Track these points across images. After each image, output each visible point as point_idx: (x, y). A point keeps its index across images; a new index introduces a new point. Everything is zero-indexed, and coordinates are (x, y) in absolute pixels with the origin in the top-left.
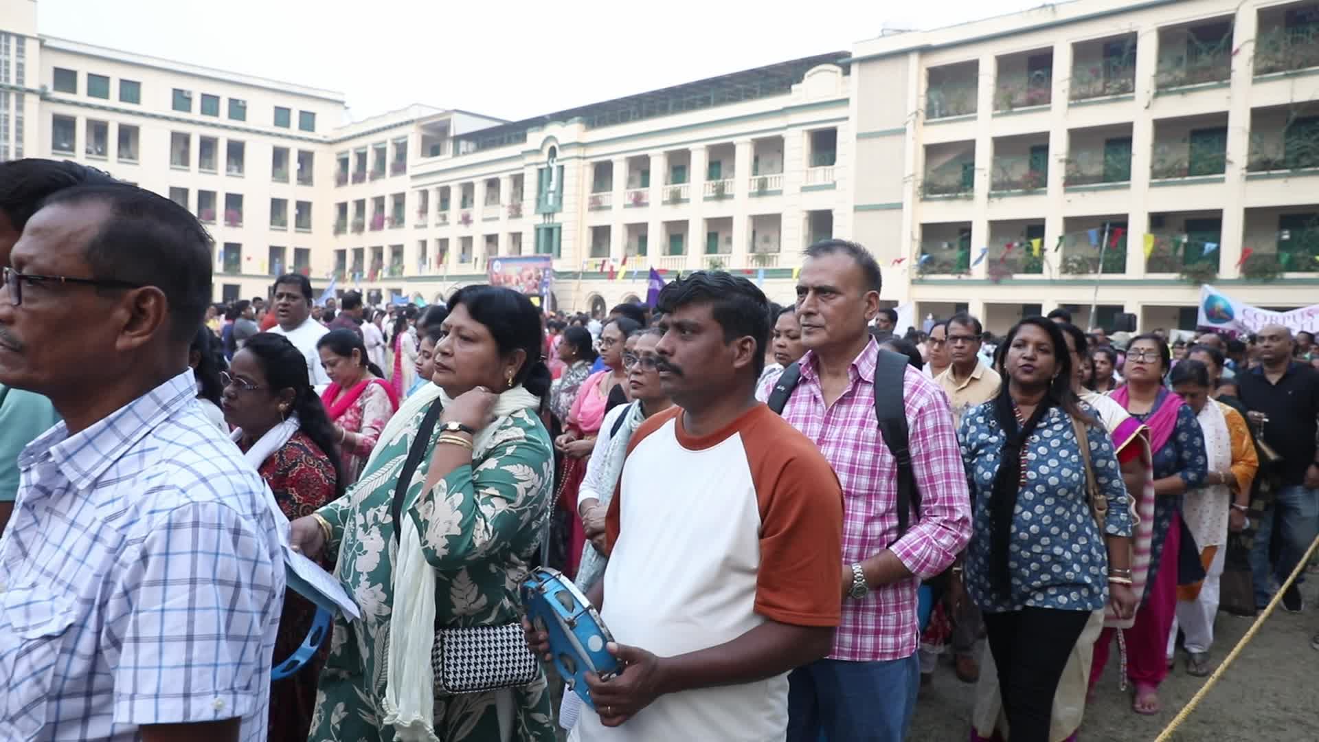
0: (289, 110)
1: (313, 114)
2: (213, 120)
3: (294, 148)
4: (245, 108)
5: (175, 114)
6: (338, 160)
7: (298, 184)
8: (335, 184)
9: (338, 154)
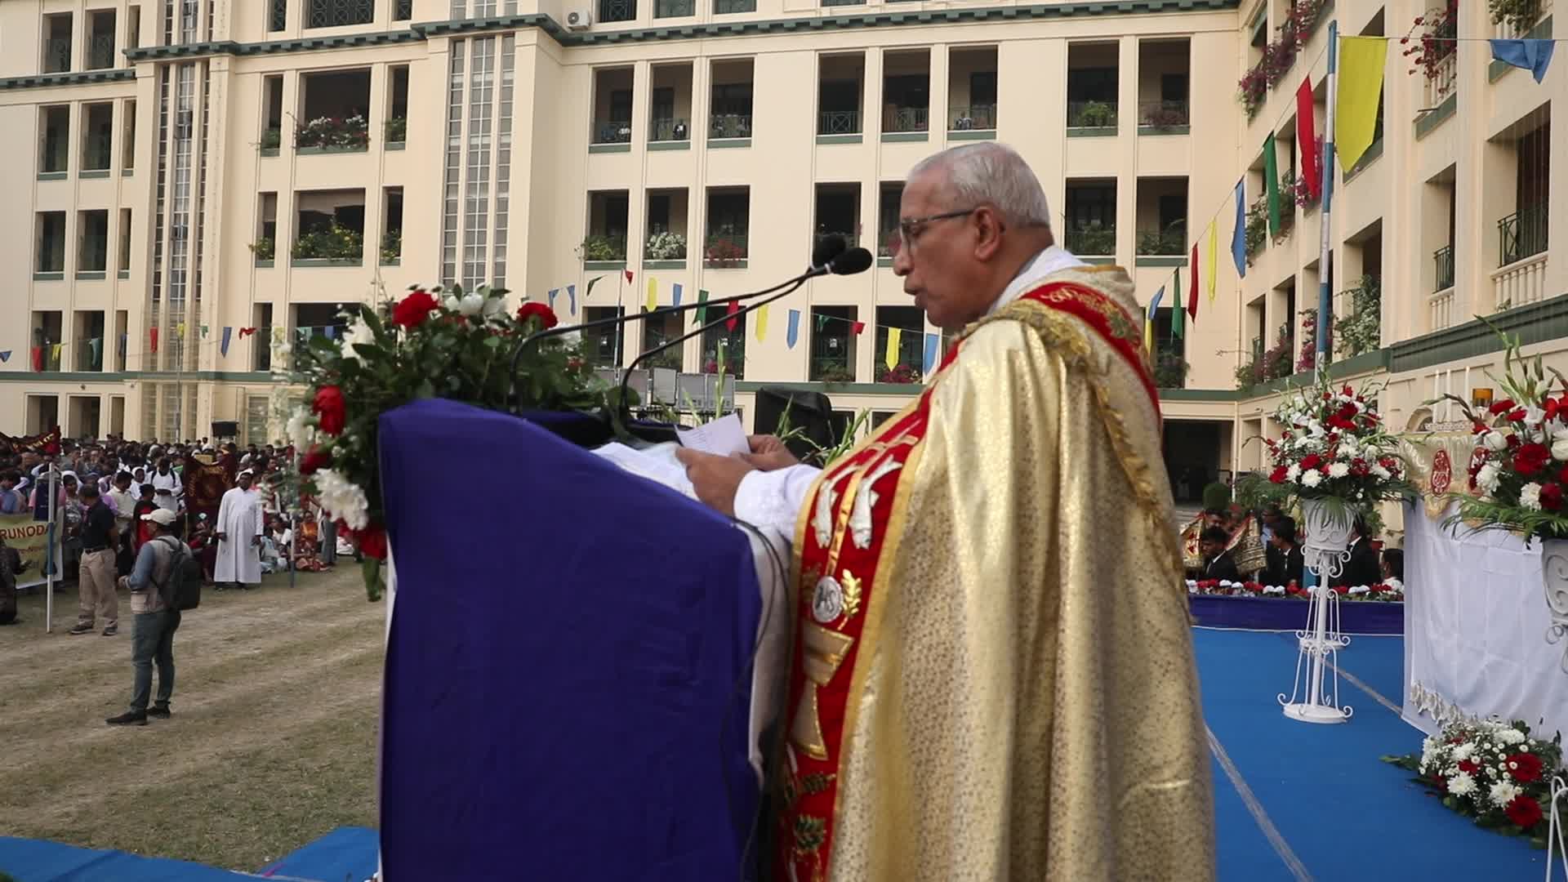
3: (1130, 35)
5: (826, 12)
6: (1254, 44)
7: (1141, 133)
8: (1248, 110)
9: (1252, 27)
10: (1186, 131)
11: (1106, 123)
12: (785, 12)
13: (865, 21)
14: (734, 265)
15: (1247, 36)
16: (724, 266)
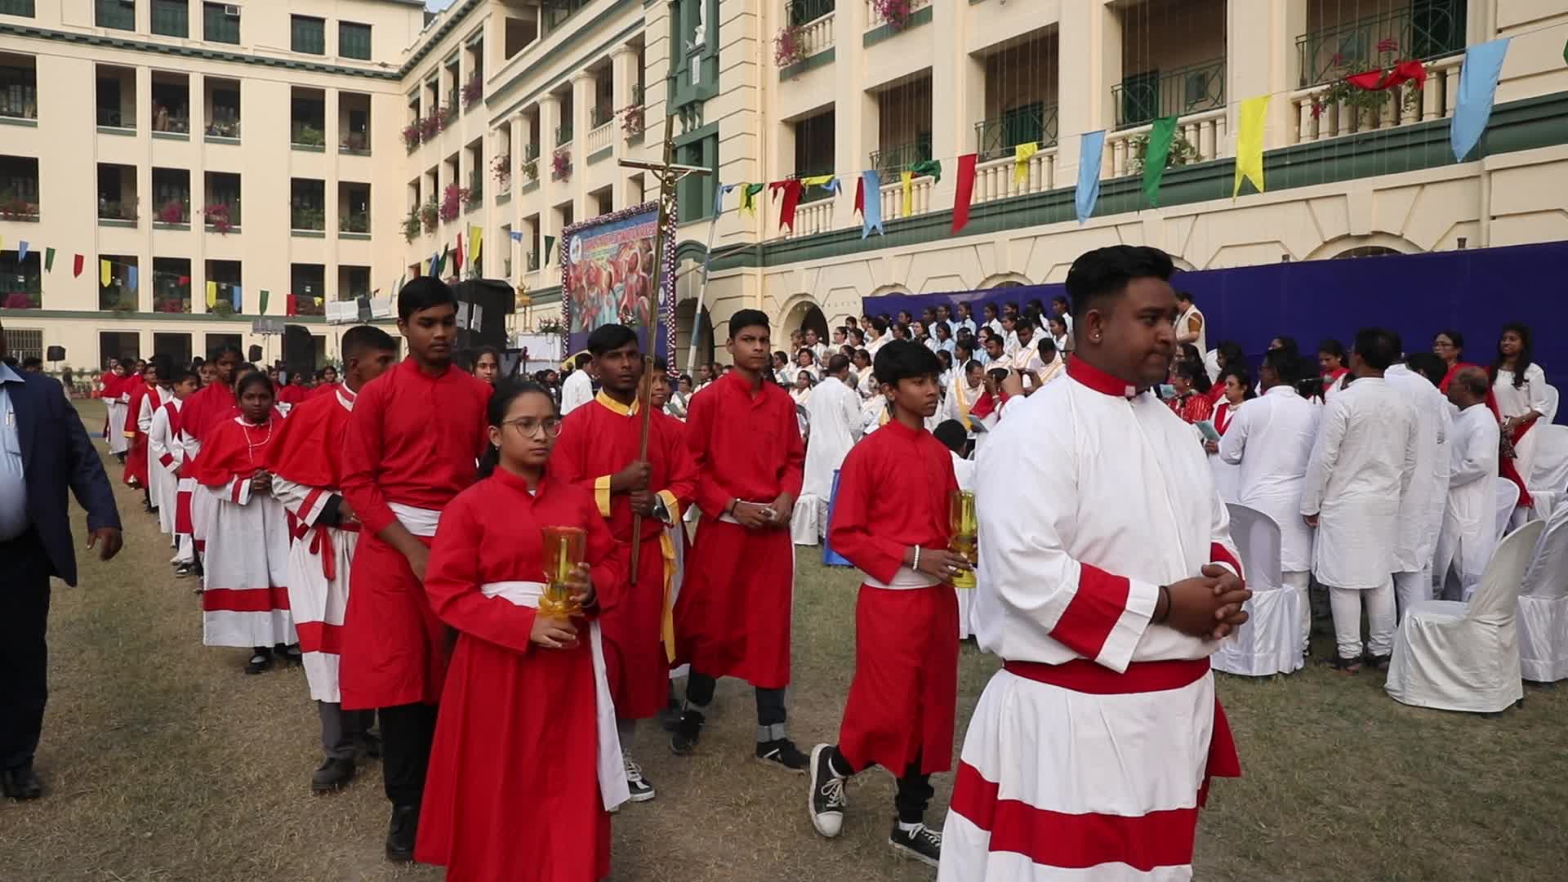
0: (321, 21)
1: (368, 27)
2: (177, 42)
3: (332, 88)
4: (237, 19)
5: (102, 32)
6: (411, 106)
7: (340, 152)
8: (408, 149)
9: (410, 95)
10: (369, 155)
11: (318, 144)
12: (64, 25)
13: (114, 43)
14: (27, 220)
15: (406, 101)
16: (18, 219)
